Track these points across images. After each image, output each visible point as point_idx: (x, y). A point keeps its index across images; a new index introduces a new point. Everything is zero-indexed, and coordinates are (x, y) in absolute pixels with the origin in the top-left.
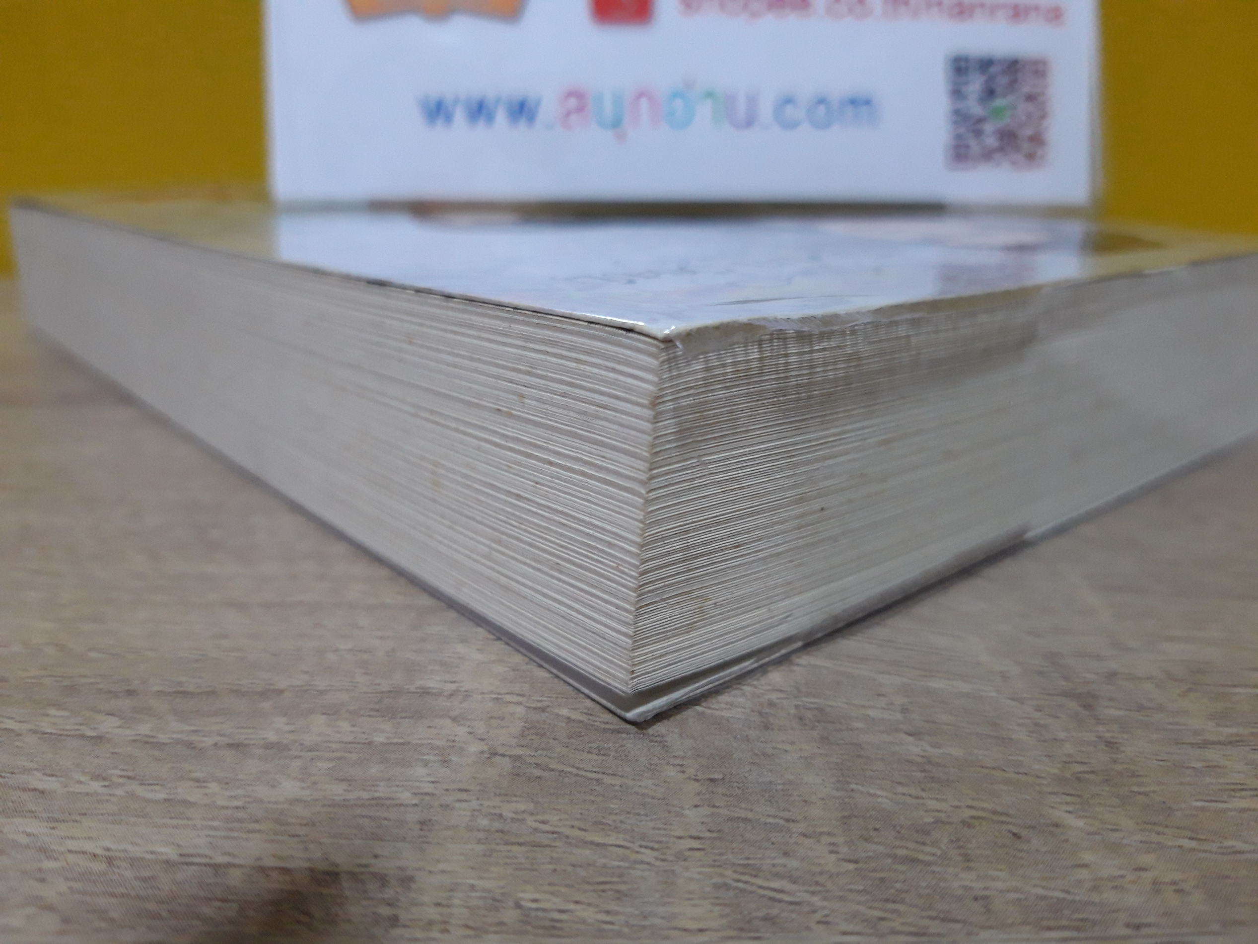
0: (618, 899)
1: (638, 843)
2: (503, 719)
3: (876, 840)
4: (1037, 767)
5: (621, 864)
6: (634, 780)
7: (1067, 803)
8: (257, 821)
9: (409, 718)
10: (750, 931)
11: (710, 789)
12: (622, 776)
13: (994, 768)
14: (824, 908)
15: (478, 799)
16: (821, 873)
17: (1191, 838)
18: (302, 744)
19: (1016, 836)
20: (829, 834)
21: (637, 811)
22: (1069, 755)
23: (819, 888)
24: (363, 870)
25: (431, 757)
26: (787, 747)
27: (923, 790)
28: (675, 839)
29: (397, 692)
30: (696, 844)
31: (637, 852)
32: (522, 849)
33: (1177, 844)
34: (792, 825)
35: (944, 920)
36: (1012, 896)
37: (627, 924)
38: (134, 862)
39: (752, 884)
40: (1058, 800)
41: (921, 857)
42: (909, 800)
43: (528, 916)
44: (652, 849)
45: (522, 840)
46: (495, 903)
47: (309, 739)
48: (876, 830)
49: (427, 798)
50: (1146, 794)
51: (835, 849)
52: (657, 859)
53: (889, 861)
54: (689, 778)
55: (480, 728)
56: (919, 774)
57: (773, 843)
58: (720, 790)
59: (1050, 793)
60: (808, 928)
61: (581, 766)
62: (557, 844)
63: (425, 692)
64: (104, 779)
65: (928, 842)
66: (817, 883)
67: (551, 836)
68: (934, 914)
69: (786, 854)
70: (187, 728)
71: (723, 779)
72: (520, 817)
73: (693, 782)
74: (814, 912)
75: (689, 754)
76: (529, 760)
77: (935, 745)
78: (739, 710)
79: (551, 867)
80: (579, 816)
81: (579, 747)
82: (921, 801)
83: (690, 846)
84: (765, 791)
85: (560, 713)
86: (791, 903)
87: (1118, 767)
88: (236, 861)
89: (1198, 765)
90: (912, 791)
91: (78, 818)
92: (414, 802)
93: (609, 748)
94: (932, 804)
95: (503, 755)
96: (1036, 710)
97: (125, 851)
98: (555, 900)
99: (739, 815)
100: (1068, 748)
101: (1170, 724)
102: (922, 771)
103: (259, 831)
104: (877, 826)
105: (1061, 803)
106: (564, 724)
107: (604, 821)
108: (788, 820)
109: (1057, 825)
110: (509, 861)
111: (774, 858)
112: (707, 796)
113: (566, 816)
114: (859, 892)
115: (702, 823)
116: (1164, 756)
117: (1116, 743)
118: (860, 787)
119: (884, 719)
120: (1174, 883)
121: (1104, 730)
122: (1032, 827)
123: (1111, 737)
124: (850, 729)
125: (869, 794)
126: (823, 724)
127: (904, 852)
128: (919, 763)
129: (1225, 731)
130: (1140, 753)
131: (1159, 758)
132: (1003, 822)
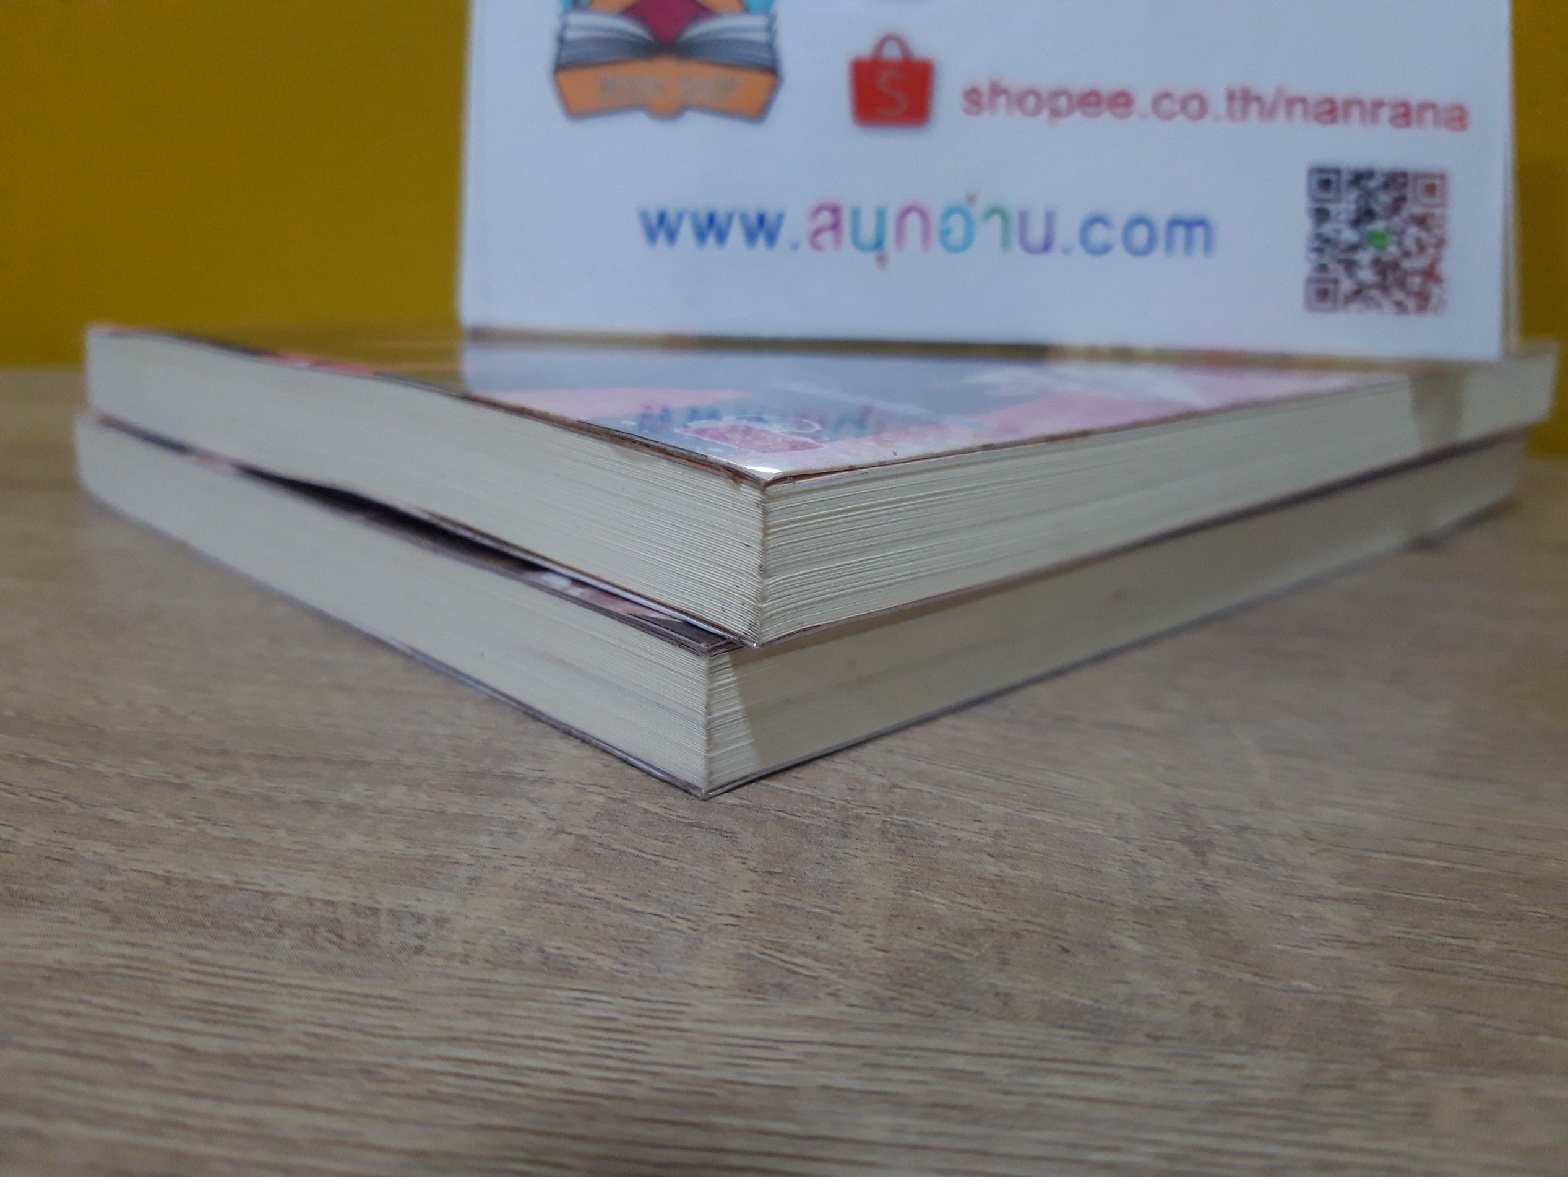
0: (640, 955)
1: (676, 915)
2: (579, 804)
3: (916, 936)
4: (1116, 897)
5: (653, 929)
6: (692, 865)
8: (314, 863)
9: (487, 795)
10: (758, 993)
11: (766, 879)
12: (682, 861)
13: (1068, 893)
14: (839, 983)
15: (532, 866)
16: (848, 956)
18: (376, 807)
19: (1065, 950)
20: (870, 927)
21: (685, 890)
22: (1157, 891)
23: (841, 968)
24: (402, 909)
25: (498, 829)
26: (858, 853)
27: (985, 903)
28: (714, 916)
29: (483, 774)
30: (731, 921)
31: (672, 921)
32: (562, 908)
33: (1239, 976)
34: (836, 915)
35: (956, 1007)
36: (1037, 997)
37: (641, 975)
38: (190, 883)
39: (775, 957)
41: (957, 955)
42: (965, 909)
43: (547, 959)
44: (688, 920)
45: (563, 901)
46: (520, 946)
47: (383, 804)
48: (919, 928)
49: (483, 860)
50: (1224, 932)
51: (871, 939)
52: (689, 928)
53: (922, 954)
54: (749, 869)
55: (555, 810)
56: (987, 889)
57: (810, 928)
58: (775, 881)
59: (1119, 920)
60: (816, 997)
61: (643, 850)
62: (596, 907)
63: (510, 777)
64: (180, 818)
65: (969, 944)
66: (841, 964)
67: (592, 901)
68: (946, 1001)
69: (818, 938)
70: (268, 784)
71: (782, 873)
72: (567, 883)
73: (750, 872)
74: (827, 986)
75: (757, 849)
76: (593, 839)
77: (1013, 867)
78: (823, 819)
79: (585, 924)
80: (627, 888)
81: (647, 834)
82: (979, 911)
83: (724, 922)
84: (821, 886)
85: (639, 805)
86: (807, 976)
87: (1207, 907)
88: (286, 891)
89: (1297, 915)
90: (973, 902)
91: (146, 845)
92: (469, 862)
93: (677, 838)
94: (989, 915)
95: (569, 834)
96: (1142, 850)
97: (185, 874)
98: (578, 949)
99: (787, 903)
100: (1161, 887)
101: (1286, 877)
102: (991, 888)
103: (314, 871)
104: (923, 927)
105: (1127, 929)
106: (638, 814)
107: (650, 894)
108: (833, 912)
109: (1113, 947)
110: (544, 916)
111: (806, 940)
112: (761, 884)
113: (614, 887)
114: (880, 975)
115: (746, 905)
116: (1262, 903)
117: (1215, 887)
118: (919, 893)
119: (969, 841)
120: (1216, 1008)
121: (1208, 874)
122: (1086, 945)
123: (1212, 881)
124: (932, 846)
125: (927, 900)
126: (904, 839)
127: (942, 950)
128: (990, 881)
129: (1345, 889)
130: (1238, 897)
131: (1257, 904)
132: (1056, 938)
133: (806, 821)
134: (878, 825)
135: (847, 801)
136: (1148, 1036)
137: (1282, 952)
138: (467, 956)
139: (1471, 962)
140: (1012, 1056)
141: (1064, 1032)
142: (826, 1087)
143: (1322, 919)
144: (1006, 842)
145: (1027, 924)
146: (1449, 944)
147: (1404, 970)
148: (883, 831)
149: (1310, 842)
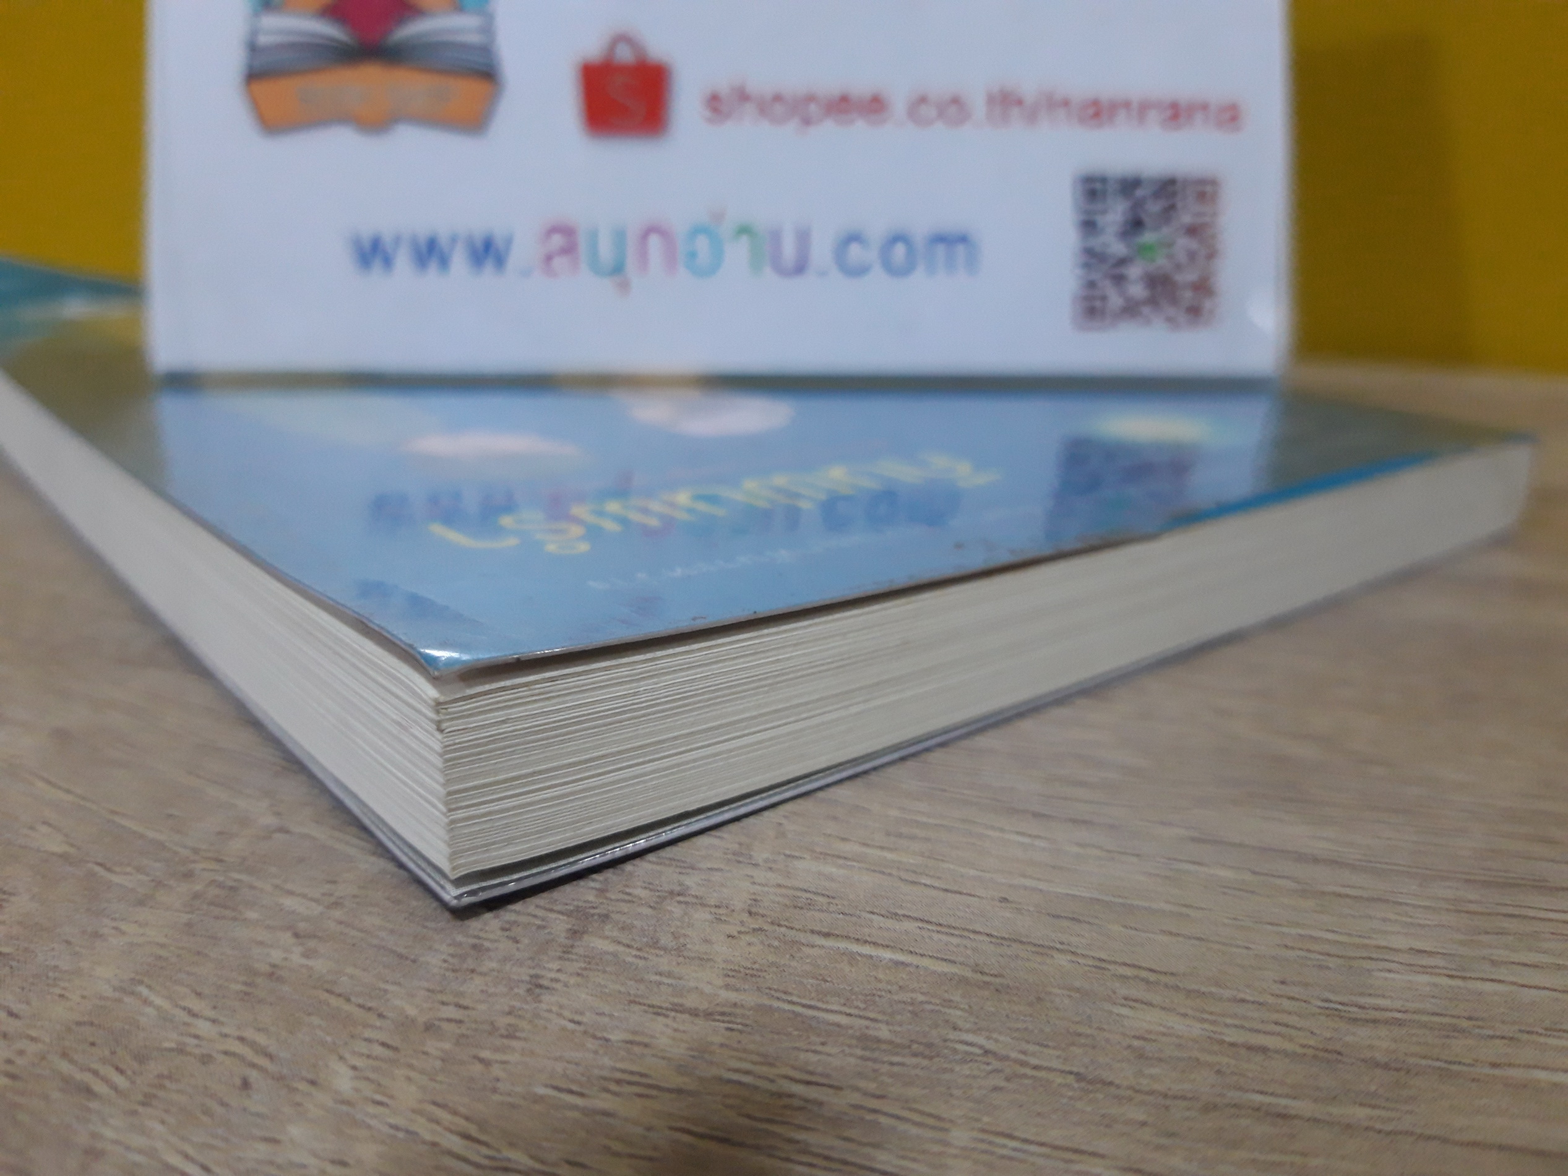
3: (76, 1056)
4: (398, 1002)
7: (369, 1057)
13: (339, 995)
17: (464, 1136)
19: (246, 1086)
20: (34, 1039)
22: (462, 994)
26: (131, 928)
27: (215, 1008)
33: (437, 1139)
40: (365, 1051)
41: (99, 1088)
42: (184, 1016)
48: (93, 1044)
50: (489, 1064)
53: (56, 1085)
56: (239, 987)
59: (366, 1040)
65: (130, 1072)
77: (306, 953)
78: (140, 877)
82: (194, 1021)
84: (35, 976)
87: (503, 1021)
89: (618, 1037)
90: (196, 1005)
94: (202, 1026)
96: (503, 929)
102: (245, 984)
104: (99, 1041)
105: (362, 1055)
109: (314, 1083)
116: (587, 1017)
117: (547, 988)
118: (145, 991)
119: (293, 912)
121: (559, 967)
122: (280, 1078)
123: (552, 980)
124: (235, 919)
125: (146, 1002)
126: (212, 908)
128: (256, 973)
129: (723, 996)
130: (561, 1007)
131: (577, 1018)
132: (253, 1066)
133: (116, 879)
134: (198, 887)
135: (196, 851)
137: (539, 1099)
143: (646, 1045)
144: (337, 914)
145: (237, 1042)
146: (791, 1096)
148: (196, 896)
149: (745, 917)
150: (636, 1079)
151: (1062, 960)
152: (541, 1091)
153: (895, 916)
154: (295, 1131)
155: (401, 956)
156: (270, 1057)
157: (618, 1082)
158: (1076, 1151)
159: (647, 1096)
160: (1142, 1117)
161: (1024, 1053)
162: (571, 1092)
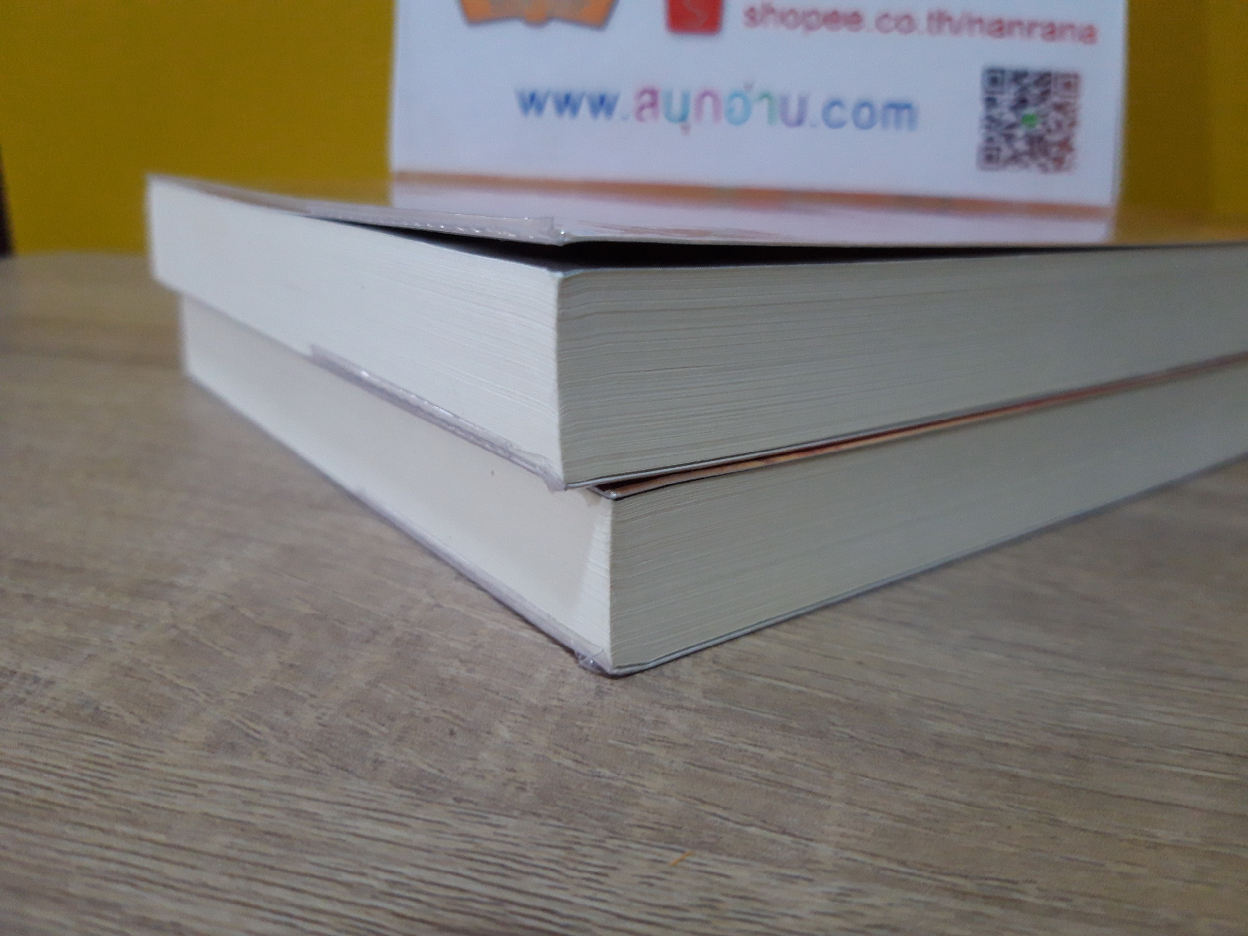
0: (157, 716)
1: (203, 690)
3: (355, 717)
4: (525, 696)
5: (180, 699)
6: (242, 656)
9: (144, 597)
10: (213, 748)
11: (284, 670)
12: (238, 653)
13: (493, 692)
14: (273, 746)
15: (136, 650)
16: (295, 727)
17: (577, 761)
18: (66, 602)
19: (452, 733)
20: (329, 708)
21: (223, 673)
22: (560, 694)
23: (283, 735)
24: (31, 673)
25: (134, 622)
26: (366, 655)
27: (425, 695)
28: (228, 692)
29: (153, 582)
30: (236, 697)
31: (197, 695)
32: (132, 680)
33: (561, 761)
34: (311, 698)
35: (339, 768)
36: (403, 765)
37: (147, 730)
39: (243, 723)
41: (371, 732)
42: (408, 699)
43: (96, 714)
44: (208, 695)
45: (136, 675)
46: (86, 704)
47: (73, 599)
48: (362, 711)
49: (107, 643)
50: (581, 728)
51: (320, 716)
52: (204, 700)
53: (348, 730)
54: (278, 661)
55: (182, 611)
56: (434, 686)
57: (286, 706)
58: (290, 672)
59: (511, 713)
60: (250, 754)
61: (219, 643)
62: (154, 681)
63: (170, 585)
65: (387, 725)
66: (285, 732)
67: (156, 677)
68: (335, 763)
69: (286, 713)
70: (10, 582)
71: (299, 666)
72: (149, 663)
73: (278, 664)
74: (263, 746)
75: (297, 647)
76: (190, 633)
77: (470, 671)
78: (363, 629)
79: (138, 692)
81: (229, 632)
82: (415, 701)
83: (232, 698)
84: (319, 677)
85: (241, 611)
86: (255, 739)
87: (585, 708)
89: (649, 719)
90: (417, 694)
92: (97, 644)
93: (248, 636)
94: (420, 704)
95: (178, 628)
98: (120, 709)
99: (284, 687)
100: (565, 691)
101: (668, 689)
102: (439, 684)
104: (365, 710)
105: (511, 721)
106: (236, 617)
107: (196, 674)
109: (489, 733)
110: (117, 684)
111: (276, 714)
112: (277, 673)
114: (305, 742)
115: (255, 687)
116: (630, 708)
118: (384, 686)
119: (455, 649)
120: (525, 783)
122: (470, 730)
123: (609, 689)
124: (424, 651)
125: (385, 691)
127: (363, 727)
128: (443, 680)
129: (704, 701)
130: (616, 702)
131: (625, 708)
132: (455, 724)
133: (349, 629)
134: (398, 634)
135: (391, 615)
136: (455, 799)
137: (610, 746)
138: (48, 708)
139: (752, 766)
140: (348, 805)
141: (400, 791)
142: (206, 814)
143: (664, 723)
144: (481, 651)
145: (442, 712)
146: (746, 751)
147: (691, 767)
148: (398, 639)
149: (711, 664)
150: (662, 739)
151: (894, 696)
152: (611, 741)
153: (797, 668)
154: (484, 755)
155: (522, 674)
156: (463, 720)
157: (652, 739)
158: (901, 785)
159: (669, 747)
160: (936, 771)
161: (873, 738)
162: (626, 742)
